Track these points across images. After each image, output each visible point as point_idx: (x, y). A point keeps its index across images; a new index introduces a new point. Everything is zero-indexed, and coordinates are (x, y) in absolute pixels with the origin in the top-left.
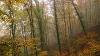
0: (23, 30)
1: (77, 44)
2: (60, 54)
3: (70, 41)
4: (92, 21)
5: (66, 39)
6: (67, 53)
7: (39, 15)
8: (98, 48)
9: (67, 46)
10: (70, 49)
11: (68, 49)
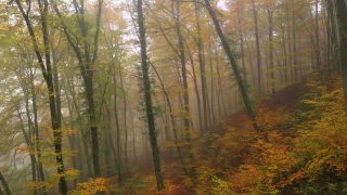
0: (31, 102)
1: (223, 151)
2: (159, 189)
3: (202, 140)
4: (276, 70)
5: (188, 134)
6: (188, 181)
7: (85, 42)
8: (284, 162)
9: (191, 157)
10: (198, 170)
11: (193, 169)
